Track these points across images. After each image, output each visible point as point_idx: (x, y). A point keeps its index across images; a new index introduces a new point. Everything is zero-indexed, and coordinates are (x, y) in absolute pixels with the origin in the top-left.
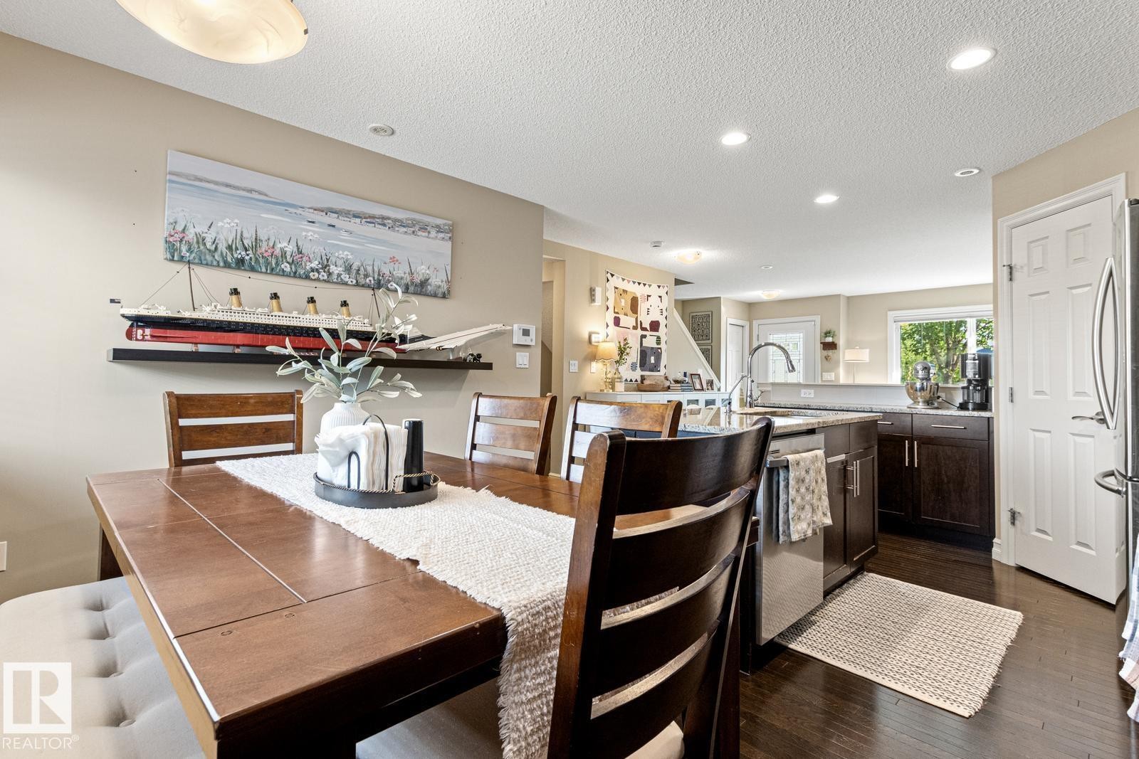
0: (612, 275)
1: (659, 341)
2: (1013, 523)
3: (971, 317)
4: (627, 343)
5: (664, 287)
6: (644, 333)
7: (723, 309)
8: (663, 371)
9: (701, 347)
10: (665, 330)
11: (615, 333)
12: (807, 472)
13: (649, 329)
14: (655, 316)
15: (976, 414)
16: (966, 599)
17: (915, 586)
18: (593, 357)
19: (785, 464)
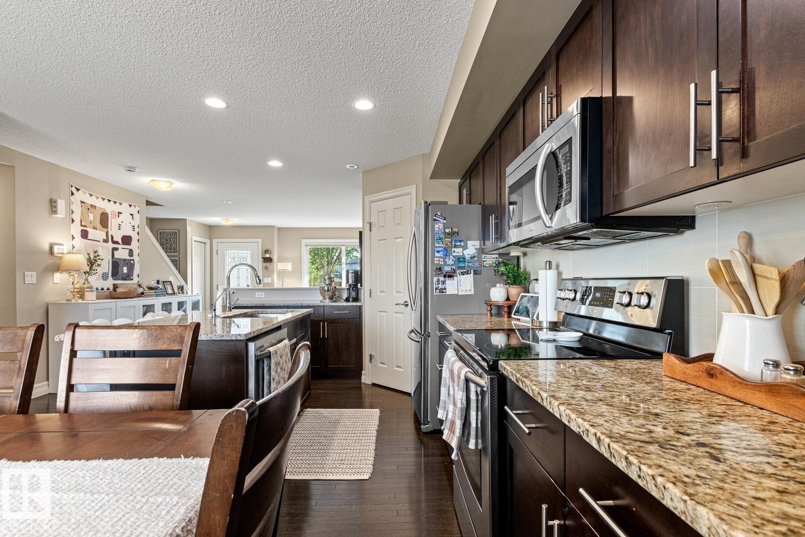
0: (78, 190)
1: (131, 253)
2: (371, 362)
3: (343, 246)
4: (98, 256)
5: (135, 206)
6: (116, 246)
7: (189, 228)
8: (136, 279)
9: (172, 258)
10: (138, 244)
11: (83, 245)
12: (281, 357)
13: (120, 242)
14: (127, 231)
15: (354, 304)
16: (355, 410)
17: (331, 410)
18: (57, 268)
19: (268, 355)
